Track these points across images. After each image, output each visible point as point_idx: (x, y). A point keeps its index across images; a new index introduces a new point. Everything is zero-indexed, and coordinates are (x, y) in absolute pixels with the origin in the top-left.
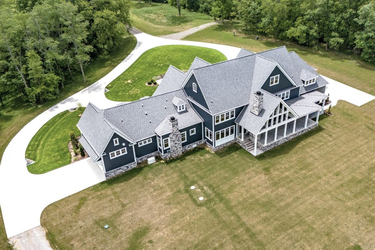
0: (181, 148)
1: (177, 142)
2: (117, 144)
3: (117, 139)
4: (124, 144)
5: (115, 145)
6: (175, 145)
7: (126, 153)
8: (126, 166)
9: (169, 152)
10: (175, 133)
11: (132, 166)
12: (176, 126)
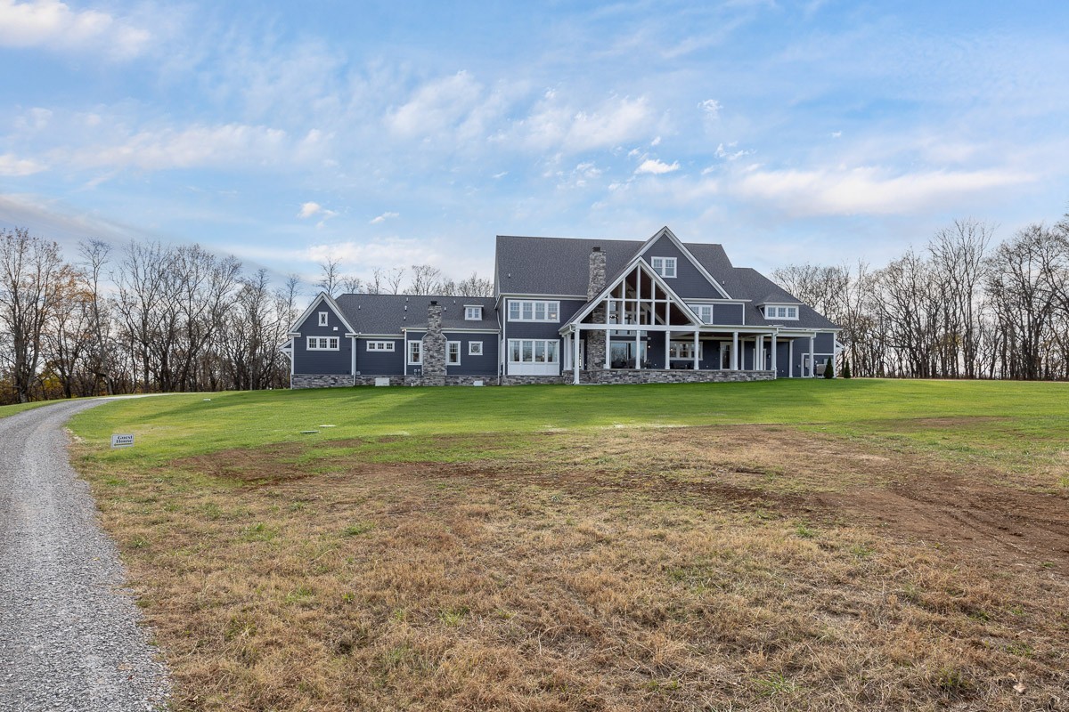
0: (442, 371)
1: (435, 354)
2: (323, 325)
3: (326, 313)
4: (336, 329)
5: (320, 324)
6: (429, 360)
7: (338, 349)
8: (333, 376)
9: (417, 373)
10: (433, 333)
11: (345, 381)
12: (436, 317)
